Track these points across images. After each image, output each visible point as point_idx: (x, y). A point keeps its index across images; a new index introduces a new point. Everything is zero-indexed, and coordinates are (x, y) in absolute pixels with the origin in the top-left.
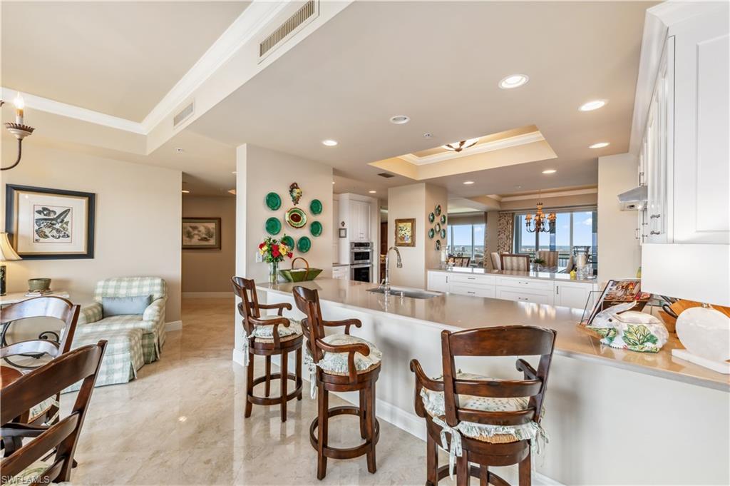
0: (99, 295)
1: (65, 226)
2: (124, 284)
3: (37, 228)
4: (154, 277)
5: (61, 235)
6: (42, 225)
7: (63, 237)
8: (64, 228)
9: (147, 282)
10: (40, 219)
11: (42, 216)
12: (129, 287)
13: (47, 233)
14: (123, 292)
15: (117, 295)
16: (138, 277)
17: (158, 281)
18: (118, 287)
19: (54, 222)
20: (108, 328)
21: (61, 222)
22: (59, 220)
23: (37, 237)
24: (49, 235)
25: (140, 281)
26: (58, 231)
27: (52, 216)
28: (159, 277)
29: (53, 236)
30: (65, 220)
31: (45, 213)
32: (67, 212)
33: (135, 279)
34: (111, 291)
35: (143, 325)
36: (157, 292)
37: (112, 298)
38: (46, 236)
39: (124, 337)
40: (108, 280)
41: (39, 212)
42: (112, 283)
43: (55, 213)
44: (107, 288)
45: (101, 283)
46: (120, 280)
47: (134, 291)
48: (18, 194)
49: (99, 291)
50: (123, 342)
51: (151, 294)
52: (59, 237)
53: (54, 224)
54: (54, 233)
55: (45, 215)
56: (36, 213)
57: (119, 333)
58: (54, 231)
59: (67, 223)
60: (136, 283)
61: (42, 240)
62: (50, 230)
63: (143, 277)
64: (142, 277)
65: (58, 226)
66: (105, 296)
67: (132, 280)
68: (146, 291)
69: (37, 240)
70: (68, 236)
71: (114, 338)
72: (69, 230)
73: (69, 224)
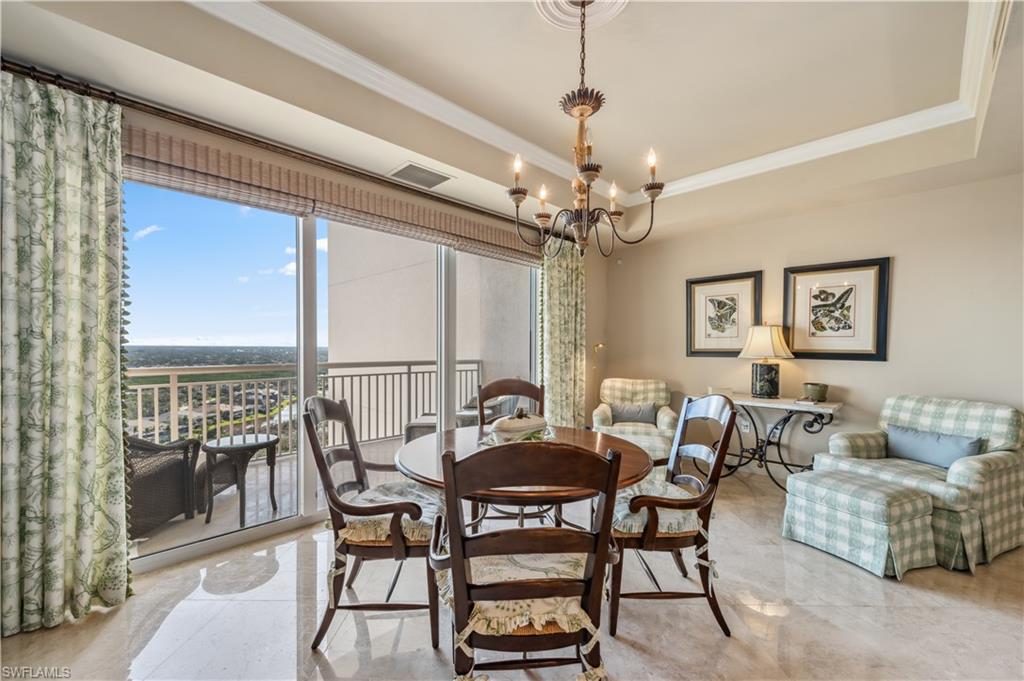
0: (885, 418)
1: (846, 312)
2: (930, 408)
3: (813, 317)
4: (996, 403)
5: (841, 326)
6: (819, 314)
7: (844, 328)
8: (844, 316)
9: (978, 411)
10: (816, 307)
11: (819, 302)
12: (939, 416)
13: (824, 324)
14: (925, 422)
15: (914, 426)
16: (960, 399)
17: (1005, 413)
18: (917, 412)
19: (832, 308)
20: (874, 474)
21: (841, 308)
22: (838, 306)
23: (813, 330)
24: (827, 327)
25: (962, 407)
26: (837, 320)
27: (831, 301)
28: (1009, 405)
29: (831, 328)
30: (847, 304)
31: (822, 297)
32: (848, 292)
33: (954, 402)
34: (905, 417)
35: (937, 488)
36: (998, 435)
37: (903, 428)
38: (824, 328)
39: (881, 495)
40: (903, 398)
41: (816, 297)
42: (909, 404)
43: (833, 295)
44: (900, 411)
45: (890, 401)
46: (923, 400)
47: (948, 425)
48: (795, 278)
49: (887, 412)
50: (876, 502)
51: (984, 437)
52: (839, 328)
53: (833, 312)
54: (833, 323)
55: (822, 300)
56: (813, 300)
57: (881, 485)
58: (833, 321)
59: (849, 308)
60: (952, 410)
61: (819, 333)
62: (827, 319)
63: (971, 401)
64: (969, 401)
65: (837, 314)
66: (895, 424)
67: (946, 405)
68: (973, 428)
69: (813, 334)
70: (850, 328)
71: (864, 490)
72: (852, 319)
73: (851, 310)
